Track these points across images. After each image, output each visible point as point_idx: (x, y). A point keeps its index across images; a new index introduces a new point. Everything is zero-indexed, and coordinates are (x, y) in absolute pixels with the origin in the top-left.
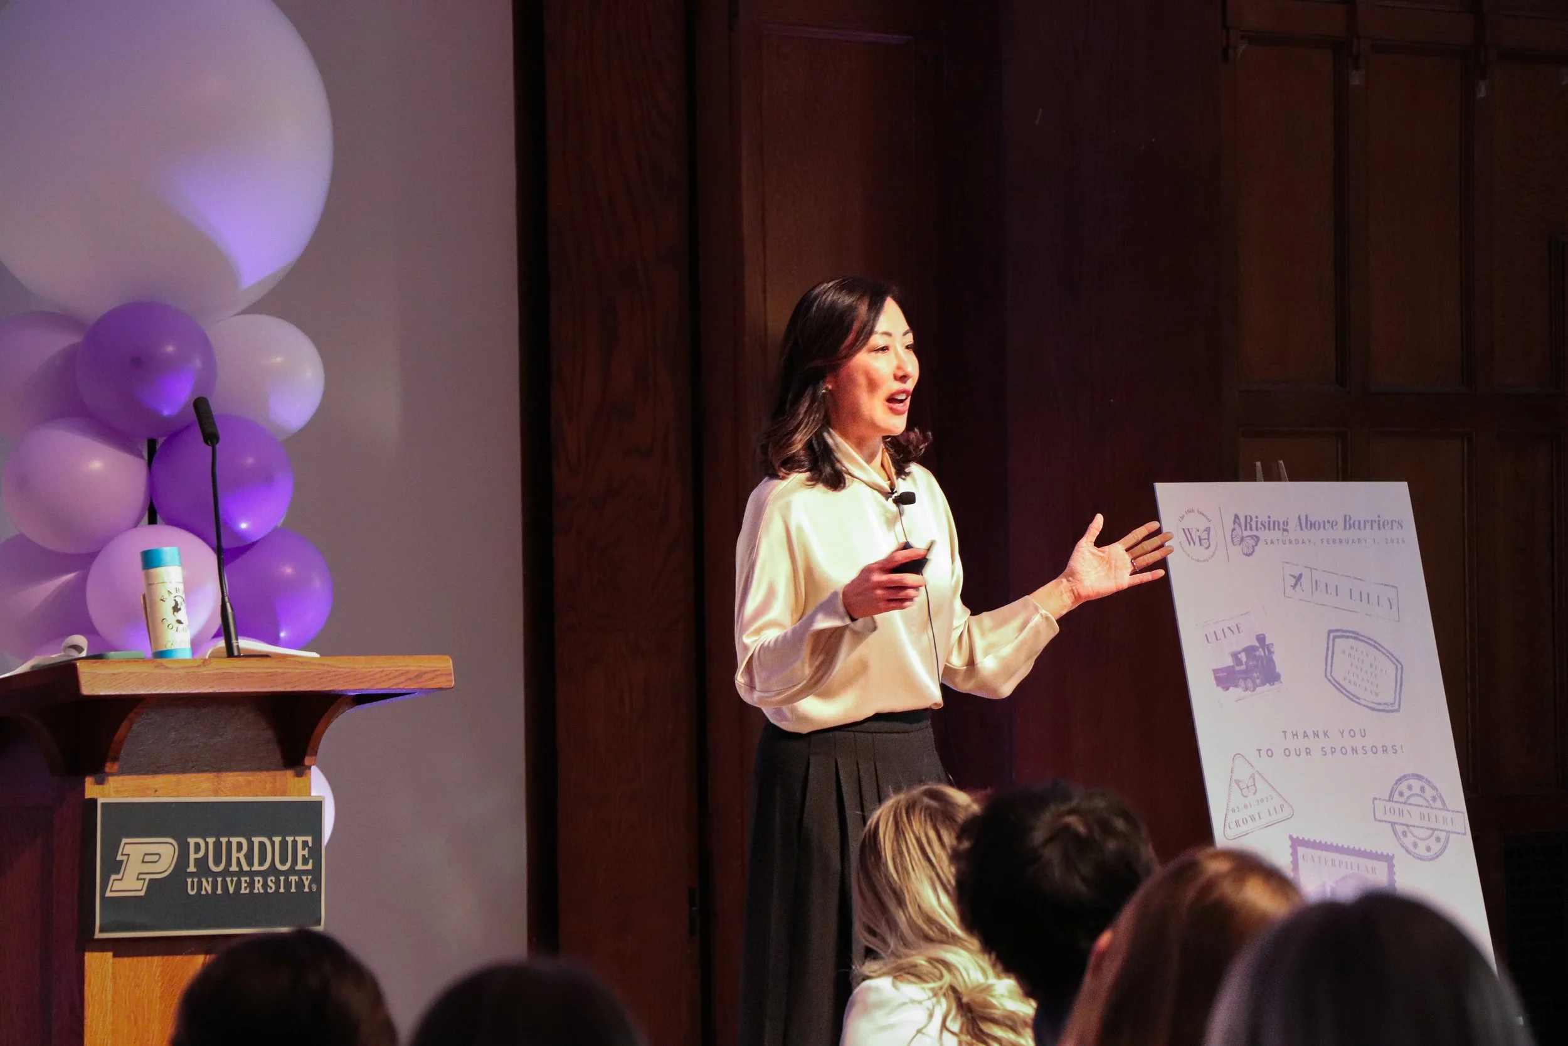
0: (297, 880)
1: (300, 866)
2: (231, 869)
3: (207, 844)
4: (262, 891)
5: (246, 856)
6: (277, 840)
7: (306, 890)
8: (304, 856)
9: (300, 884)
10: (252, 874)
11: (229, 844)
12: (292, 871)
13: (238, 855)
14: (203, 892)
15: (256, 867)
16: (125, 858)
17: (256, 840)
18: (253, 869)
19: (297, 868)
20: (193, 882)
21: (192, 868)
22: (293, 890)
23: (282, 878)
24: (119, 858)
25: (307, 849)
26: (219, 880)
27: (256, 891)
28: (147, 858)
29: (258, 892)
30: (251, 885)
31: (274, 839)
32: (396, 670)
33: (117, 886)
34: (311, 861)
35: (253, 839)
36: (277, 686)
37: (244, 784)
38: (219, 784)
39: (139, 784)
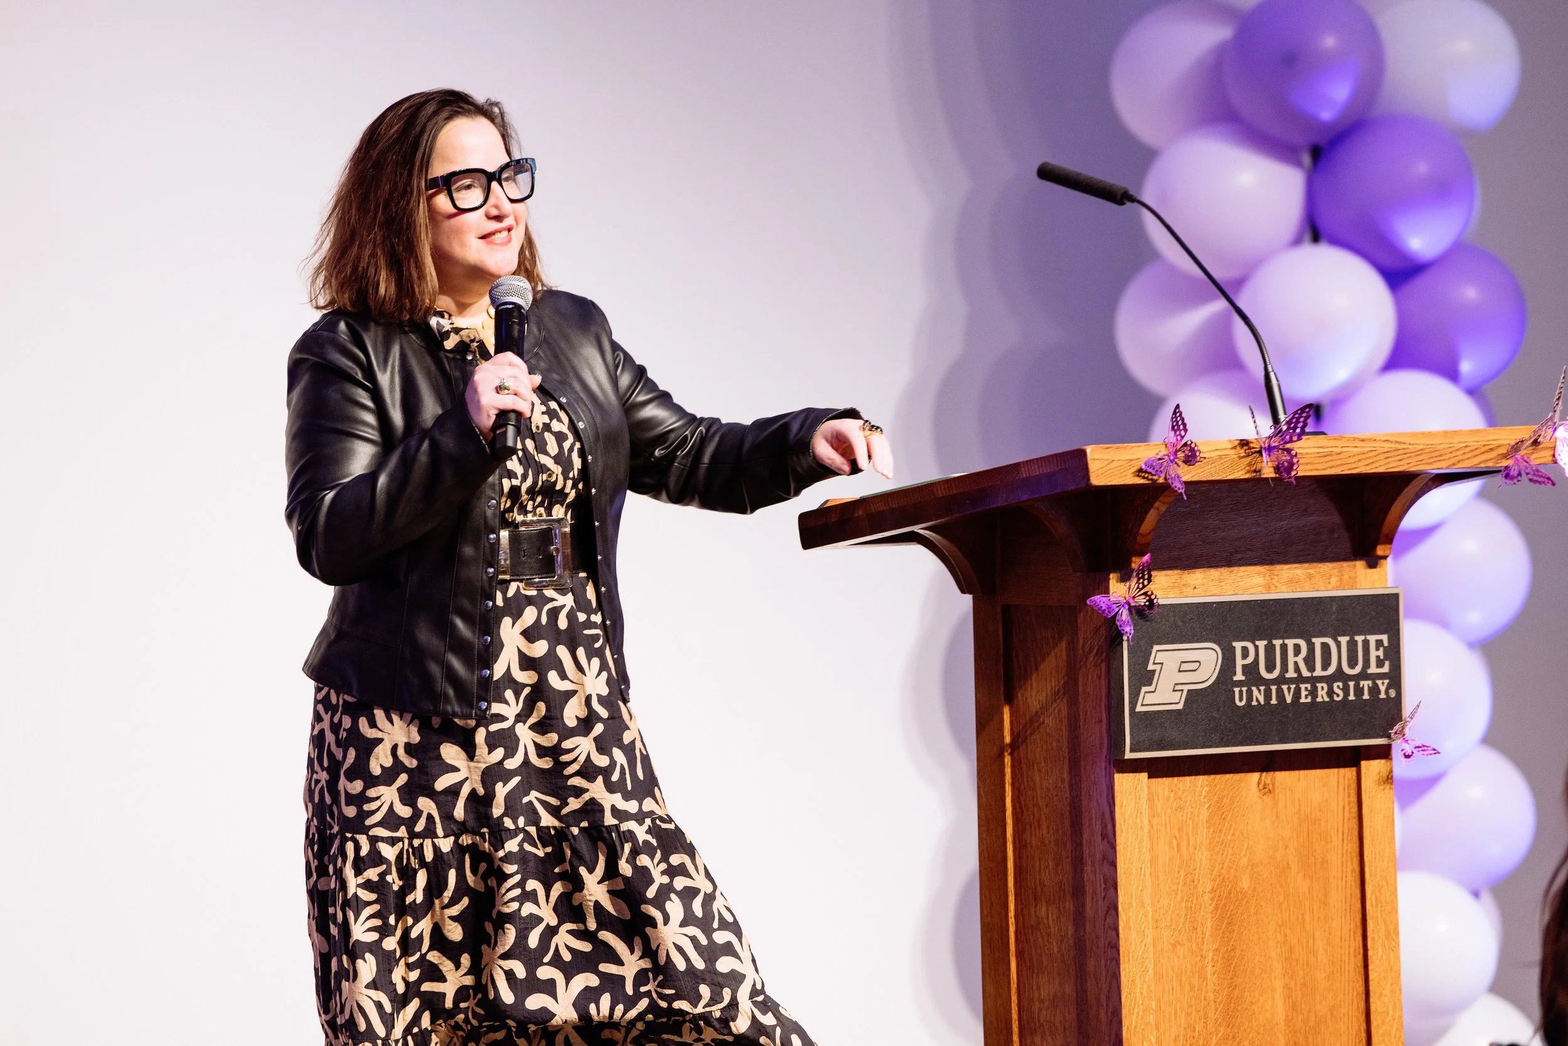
0: (1371, 685)
1: (1373, 669)
2: (1288, 675)
3: (1256, 647)
4: (1327, 699)
5: (1306, 660)
6: (1344, 640)
7: (1383, 696)
8: (1378, 657)
9: (1374, 690)
10: (1314, 681)
11: (1284, 647)
12: (1364, 675)
13: (1296, 659)
14: (1254, 703)
15: (1318, 672)
16: (1158, 667)
17: (1317, 642)
18: (1315, 674)
19: (1370, 671)
20: (1241, 692)
21: (1239, 676)
22: (1366, 696)
23: (1352, 684)
24: (1151, 667)
25: (1382, 649)
26: (1274, 688)
27: (1319, 699)
28: (1185, 667)
29: (1322, 700)
30: (1313, 693)
31: (1340, 639)
32: (1485, 445)
33: (1149, 699)
34: (1387, 663)
35: (1314, 640)
36: (1331, 468)
37: (1303, 577)
38: (1272, 579)
39: (1173, 581)
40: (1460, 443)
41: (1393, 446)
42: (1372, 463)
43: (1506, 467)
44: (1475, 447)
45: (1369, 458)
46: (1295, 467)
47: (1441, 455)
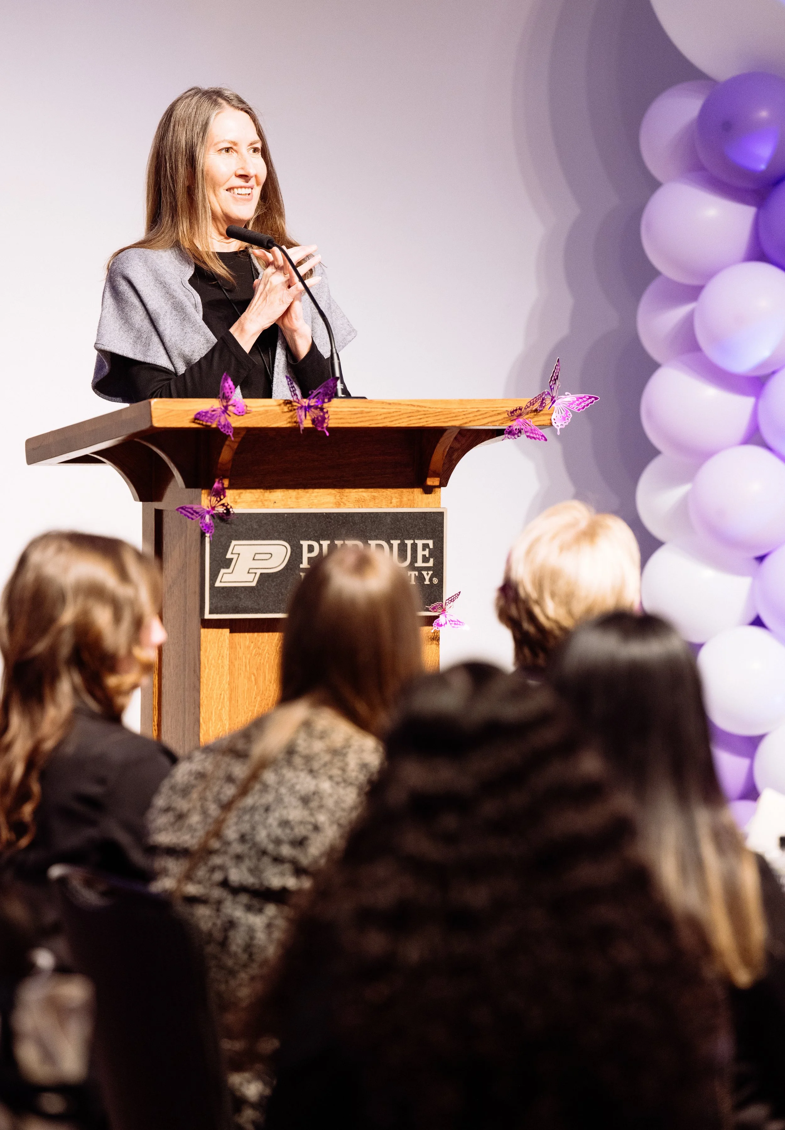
0: (417, 575)
1: (420, 563)
3: (321, 546)
6: (395, 543)
7: (427, 582)
8: (424, 556)
9: (421, 578)
12: (412, 567)
16: (235, 557)
19: (416, 565)
21: (305, 565)
24: (229, 556)
25: (427, 550)
28: (258, 557)
31: (392, 542)
32: (493, 411)
33: (226, 578)
34: (432, 560)
36: (361, 422)
37: (368, 498)
38: (342, 499)
39: (257, 497)
40: (472, 408)
41: (415, 408)
42: (396, 420)
43: (510, 427)
44: (485, 412)
45: (393, 416)
46: (326, 421)
47: (456, 416)
